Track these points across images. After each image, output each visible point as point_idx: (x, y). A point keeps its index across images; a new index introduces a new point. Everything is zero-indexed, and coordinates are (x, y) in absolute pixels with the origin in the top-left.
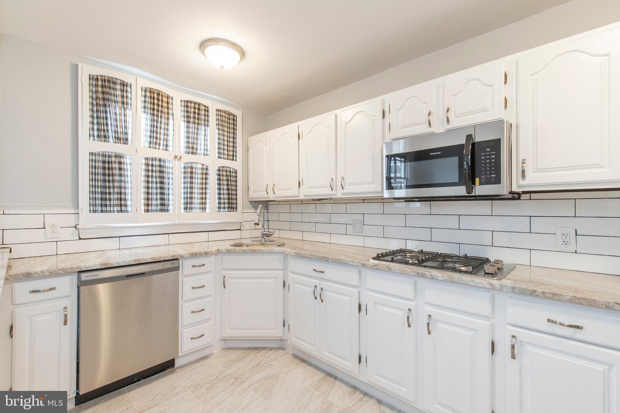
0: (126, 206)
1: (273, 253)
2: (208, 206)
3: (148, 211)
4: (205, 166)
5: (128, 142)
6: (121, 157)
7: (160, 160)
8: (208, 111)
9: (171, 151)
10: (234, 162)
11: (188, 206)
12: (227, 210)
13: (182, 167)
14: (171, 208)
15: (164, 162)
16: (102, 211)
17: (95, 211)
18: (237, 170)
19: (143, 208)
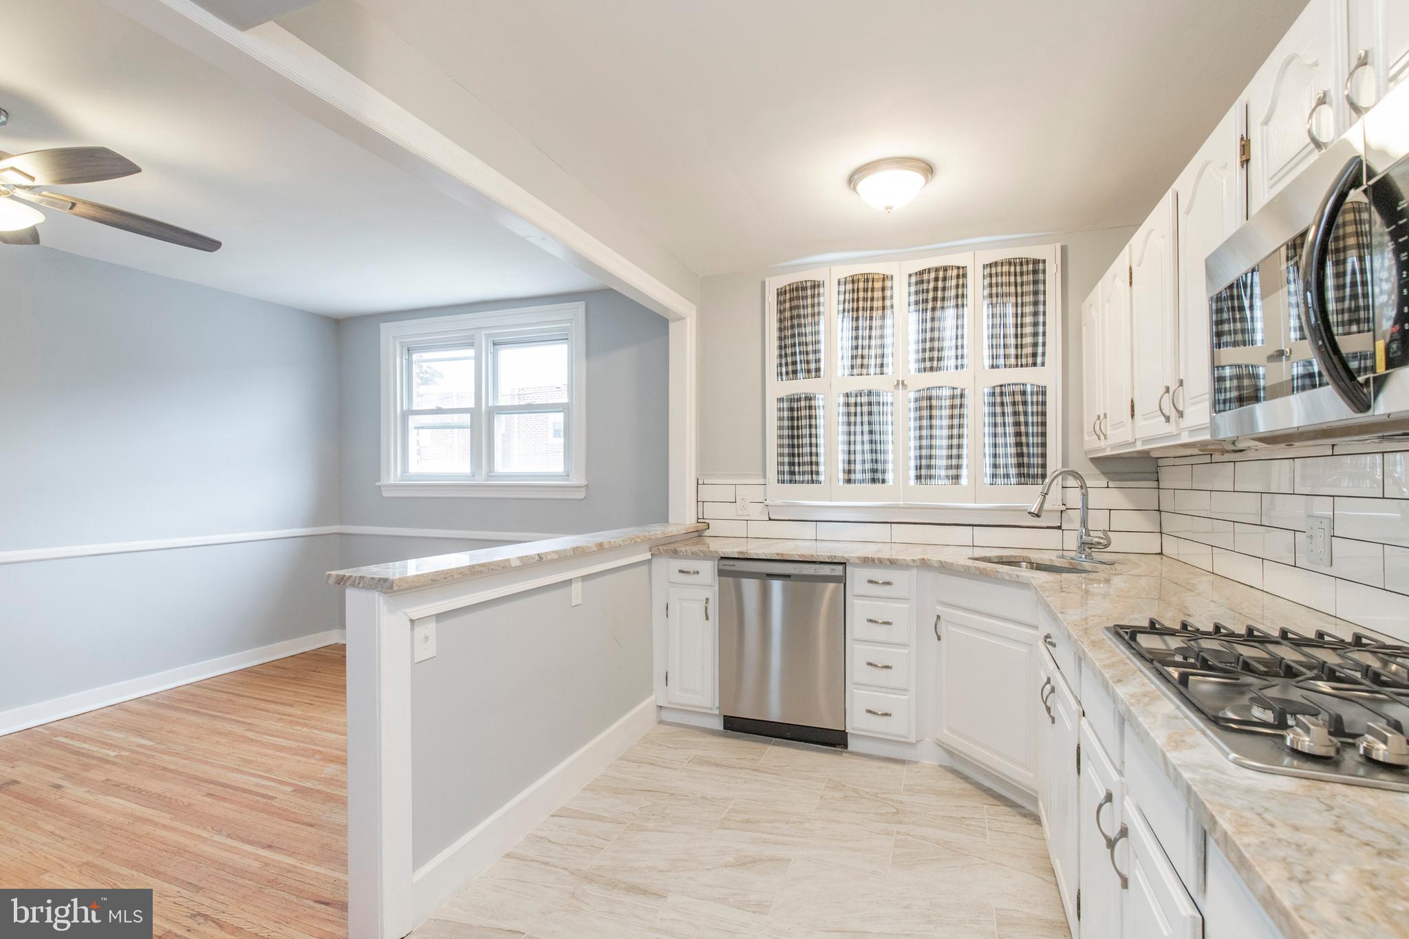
0: (817, 473)
1: (1019, 582)
2: (964, 472)
3: (849, 481)
4: (959, 389)
5: (820, 374)
6: (810, 399)
7: (870, 393)
8: (964, 276)
9: (890, 373)
10: (1039, 368)
11: (924, 472)
12: (1013, 480)
13: (912, 400)
14: (889, 476)
15: (878, 395)
16: (791, 482)
17: (783, 482)
18: (1045, 387)
19: (841, 476)
